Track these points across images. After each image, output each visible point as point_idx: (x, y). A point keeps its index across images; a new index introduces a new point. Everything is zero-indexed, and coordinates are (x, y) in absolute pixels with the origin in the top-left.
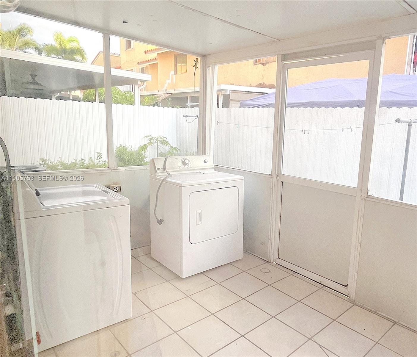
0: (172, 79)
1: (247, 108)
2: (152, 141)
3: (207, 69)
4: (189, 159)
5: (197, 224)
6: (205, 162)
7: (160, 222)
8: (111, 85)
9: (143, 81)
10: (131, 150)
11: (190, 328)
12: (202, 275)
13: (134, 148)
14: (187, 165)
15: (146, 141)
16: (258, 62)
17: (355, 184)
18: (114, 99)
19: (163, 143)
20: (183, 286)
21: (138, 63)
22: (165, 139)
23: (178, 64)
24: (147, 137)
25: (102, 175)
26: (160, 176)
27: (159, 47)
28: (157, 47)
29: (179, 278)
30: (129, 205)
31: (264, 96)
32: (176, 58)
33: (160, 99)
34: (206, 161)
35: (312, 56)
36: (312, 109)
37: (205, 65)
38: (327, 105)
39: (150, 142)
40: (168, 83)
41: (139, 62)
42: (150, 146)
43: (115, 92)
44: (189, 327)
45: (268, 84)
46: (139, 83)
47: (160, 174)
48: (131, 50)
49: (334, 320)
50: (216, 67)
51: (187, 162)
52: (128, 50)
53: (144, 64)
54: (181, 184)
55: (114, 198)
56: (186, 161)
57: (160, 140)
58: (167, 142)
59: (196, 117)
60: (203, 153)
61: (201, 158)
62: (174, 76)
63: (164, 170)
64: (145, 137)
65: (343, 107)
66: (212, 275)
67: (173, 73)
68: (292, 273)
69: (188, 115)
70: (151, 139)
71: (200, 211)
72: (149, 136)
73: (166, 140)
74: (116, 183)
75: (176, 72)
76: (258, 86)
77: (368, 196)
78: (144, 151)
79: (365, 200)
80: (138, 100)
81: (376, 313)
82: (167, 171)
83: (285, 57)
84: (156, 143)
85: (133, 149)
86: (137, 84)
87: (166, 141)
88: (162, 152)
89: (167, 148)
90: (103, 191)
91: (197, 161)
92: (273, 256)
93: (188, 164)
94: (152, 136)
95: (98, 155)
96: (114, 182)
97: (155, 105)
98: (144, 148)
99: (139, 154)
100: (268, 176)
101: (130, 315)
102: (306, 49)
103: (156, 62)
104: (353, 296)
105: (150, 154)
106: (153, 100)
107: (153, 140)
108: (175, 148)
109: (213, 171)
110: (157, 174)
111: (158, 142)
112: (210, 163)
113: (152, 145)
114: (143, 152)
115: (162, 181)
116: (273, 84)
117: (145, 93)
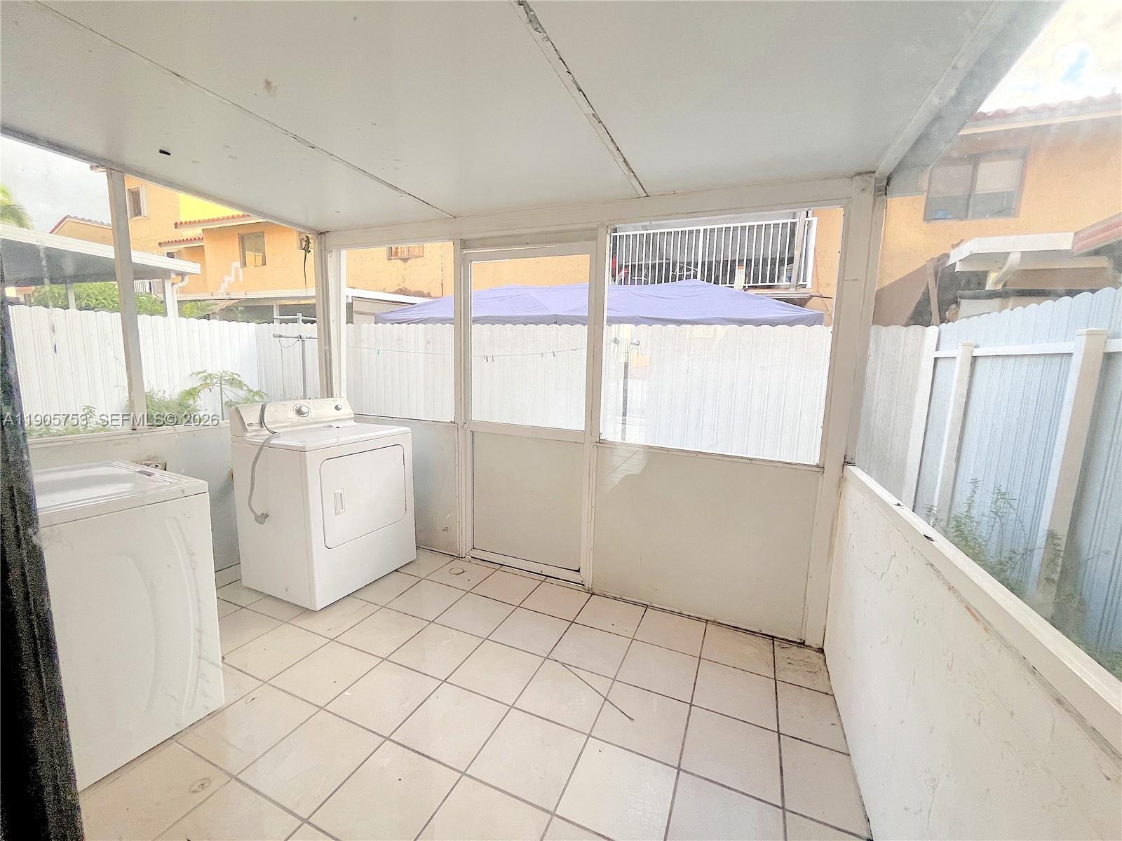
0: (237, 276)
1: (388, 325)
2: (208, 381)
3: (329, 256)
4: (308, 405)
5: (337, 513)
6: (337, 408)
7: (263, 518)
8: (133, 277)
9: (182, 275)
10: (163, 398)
11: (348, 694)
12: (350, 598)
13: (170, 395)
14: (305, 415)
15: (195, 383)
16: (395, 256)
17: (581, 426)
18: (111, 307)
19: (231, 384)
20: (321, 625)
21: (160, 244)
22: (236, 377)
23: (247, 253)
24: (199, 373)
25: (119, 444)
26: (255, 437)
27: (246, 213)
28: (241, 213)
29: (307, 611)
30: (208, 493)
31: (409, 308)
32: (242, 239)
33: (217, 309)
34: (339, 407)
35: (505, 245)
36: (493, 327)
37: (323, 249)
38: (514, 321)
39: (207, 383)
40: (229, 282)
41: (163, 241)
42: (207, 390)
43: (113, 293)
44: (345, 693)
45: (412, 290)
46: (173, 276)
47: (253, 434)
48: (140, 220)
49: (572, 622)
50: (344, 253)
51: (304, 409)
52: (134, 218)
53: (175, 247)
54: (304, 447)
55: (171, 483)
56: (302, 408)
57: (227, 378)
58: (240, 382)
59: (297, 337)
60: (328, 395)
61: (331, 403)
62: (240, 270)
63: (262, 425)
64: (193, 374)
65: (536, 323)
66: (368, 595)
67: (237, 264)
68: (497, 567)
69: (283, 335)
70: (206, 378)
71: (341, 491)
72: (201, 372)
73: (240, 379)
74: (154, 458)
75: (244, 264)
76: (396, 293)
77: (600, 441)
78: (194, 399)
79: (597, 447)
80: (172, 306)
81: (620, 599)
82: (268, 427)
83: (465, 244)
84: (219, 385)
85: (167, 396)
86: (169, 278)
87: (237, 380)
88: (231, 401)
89: (242, 393)
90: (139, 472)
91: (322, 409)
92: (465, 547)
93: (306, 413)
94: (209, 371)
95: (86, 411)
96: (148, 456)
97: (207, 317)
98: (192, 393)
99: (182, 404)
100: (449, 425)
101: (222, 702)
102: (496, 234)
103: (202, 244)
104: (588, 585)
105: (207, 405)
106: (203, 309)
107: (212, 379)
108: (258, 393)
109: (352, 423)
110: (248, 435)
111: (223, 382)
112: (347, 411)
113: (211, 388)
114: (191, 402)
115: (262, 446)
116: (421, 290)
117: (183, 297)
